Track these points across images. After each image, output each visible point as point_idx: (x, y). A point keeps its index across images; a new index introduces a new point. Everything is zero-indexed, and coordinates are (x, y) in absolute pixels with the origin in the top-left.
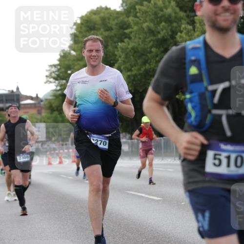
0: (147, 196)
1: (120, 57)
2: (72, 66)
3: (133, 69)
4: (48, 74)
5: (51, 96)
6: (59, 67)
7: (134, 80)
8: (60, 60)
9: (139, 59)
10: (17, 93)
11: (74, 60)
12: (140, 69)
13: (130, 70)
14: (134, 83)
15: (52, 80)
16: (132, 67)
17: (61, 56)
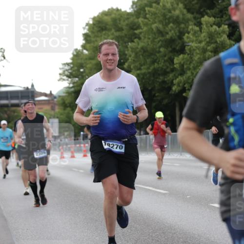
0: (154, 189)
1: (130, 56)
2: (84, 65)
3: (142, 68)
4: (61, 72)
5: (64, 93)
6: (72, 66)
7: (143, 78)
8: (72, 59)
9: (148, 58)
10: (32, 90)
11: (86, 59)
12: (148, 68)
13: (140, 69)
14: (144, 81)
15: (65, 78)
16: (142, 66)
17: (74, 55)
